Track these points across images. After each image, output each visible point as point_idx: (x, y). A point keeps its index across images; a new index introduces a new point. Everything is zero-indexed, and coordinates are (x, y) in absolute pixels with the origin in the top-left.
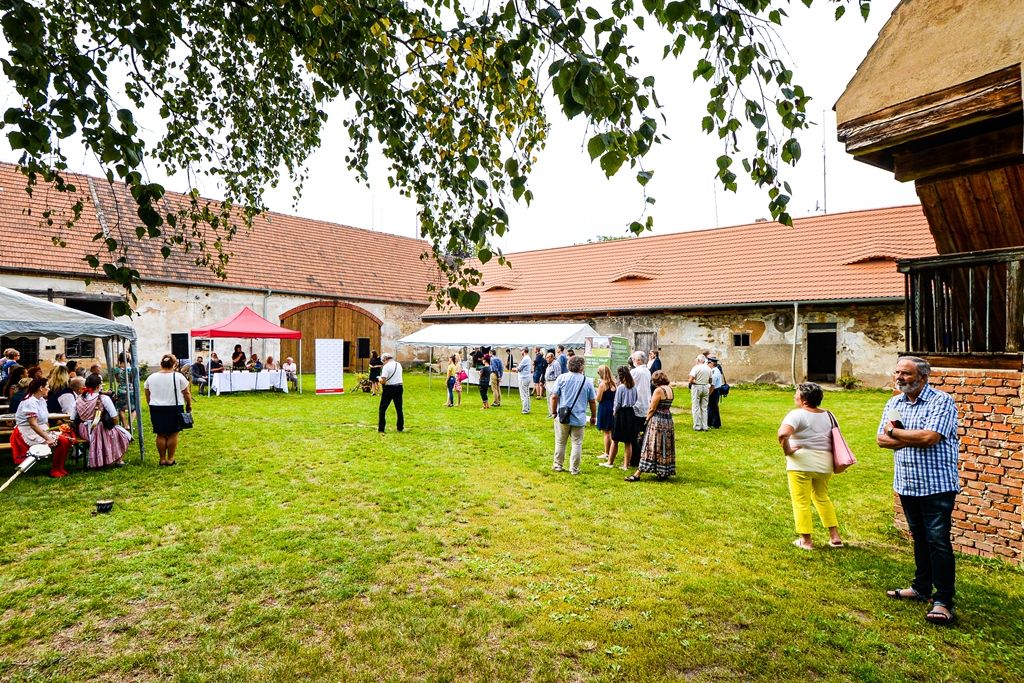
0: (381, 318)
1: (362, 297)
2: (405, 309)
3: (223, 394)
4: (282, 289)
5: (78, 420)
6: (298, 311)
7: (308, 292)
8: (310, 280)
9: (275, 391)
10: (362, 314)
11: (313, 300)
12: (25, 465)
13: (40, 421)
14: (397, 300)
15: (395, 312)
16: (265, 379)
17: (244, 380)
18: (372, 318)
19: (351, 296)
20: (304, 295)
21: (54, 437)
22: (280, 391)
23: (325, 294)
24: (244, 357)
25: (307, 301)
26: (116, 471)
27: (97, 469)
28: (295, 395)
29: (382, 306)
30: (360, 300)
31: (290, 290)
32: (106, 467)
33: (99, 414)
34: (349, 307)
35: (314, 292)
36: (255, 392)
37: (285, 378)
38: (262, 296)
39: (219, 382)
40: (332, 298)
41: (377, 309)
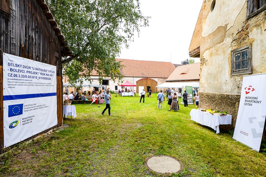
0: (157, 81)
1: (153, 77)
2: (163, 79)
3: (123, 96)
4: (136, 76)
5: (98, 98)
6: (140, 80)
7: (141, 76)
8: (142, 74)
9: (132, 96)
10: (153, 80)
11: (143, 78)
12: (93, 102)
13: (94, 97)
14: (161, 77)
15: (160, 80)
16: (130, 94)
17: (126, 94)
18: (155, 81)
19: (150, 77)
20: (141, 77)
21: (96, 99)
22: (133, 96)
23: (145, 77)
24: (127, 90)
25: (142, 78)
26: (102, 104)
27: (100, 104)
28: (135, 97)
29: (157, 79)
30: (152, 78)
31: (138, 76)
32: (101, 104)
33: (100, 97)
34: (150, 79)
35: (143, 77)
36: (128, 96)
37: (133, 94)
38: (133, 78)
39: (123, 94)
40: (146, 77)
41: (156, 79)
